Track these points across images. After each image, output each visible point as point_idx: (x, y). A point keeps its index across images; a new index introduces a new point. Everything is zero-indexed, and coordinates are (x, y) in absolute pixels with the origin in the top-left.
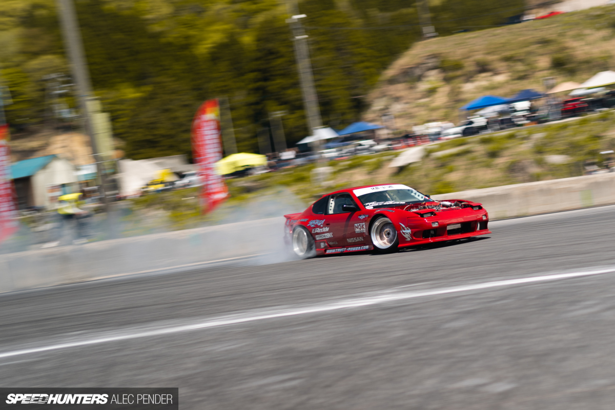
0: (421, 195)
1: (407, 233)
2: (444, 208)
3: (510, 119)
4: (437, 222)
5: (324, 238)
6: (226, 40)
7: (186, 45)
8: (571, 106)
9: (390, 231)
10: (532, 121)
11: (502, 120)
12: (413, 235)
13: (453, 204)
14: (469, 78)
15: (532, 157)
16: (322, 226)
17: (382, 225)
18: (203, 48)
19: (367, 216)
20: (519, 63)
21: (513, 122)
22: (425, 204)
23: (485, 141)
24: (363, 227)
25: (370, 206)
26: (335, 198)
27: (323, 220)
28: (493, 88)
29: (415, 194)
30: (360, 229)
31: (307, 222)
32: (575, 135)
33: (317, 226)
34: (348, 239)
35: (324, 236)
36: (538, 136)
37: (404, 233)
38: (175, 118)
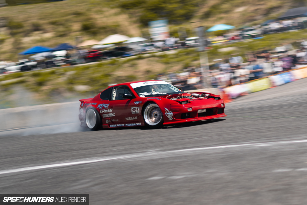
0: (176, 89)
1: (170, 114)
2: (195, 98)
3: (52, 61)
4: (191, 108)
5: (109, 116)
8: (93, 55)
9: (157, 113)
10: (67, 63)
11: (47, 62)
12: (174, 116)
13: (200, 95)
14: (27, 34)
15: (66, 87)
16: (107, 108)
17: (152, 108)
19: (141, 102)
20: (61, 26)
21: (54, 63)
22: (181, 95)
23: (35, 75)
24: (137, 110)
25: (142, 95)
26: (117, 89)
27: (108, 104)
28: (43, 41)
29: (172, 87)
30: (135, 111)
31: (97, 105)
32: (93, 73)
33: (103, 108)
34: (126, 118)
35: (109, 115)
36: (70, 73)
37: (167, 115)
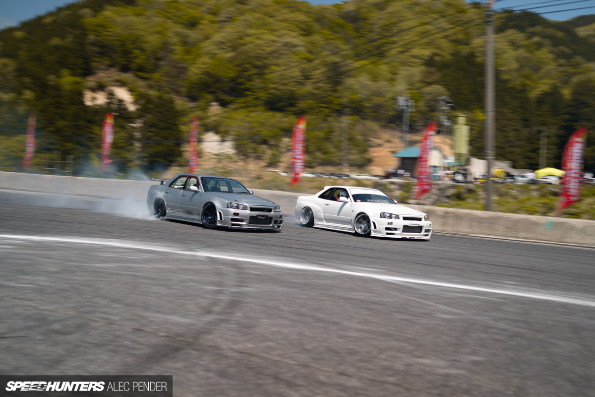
6: (550, 91)
7: (523, 90)
18: (534, 94)
38: (507, 137)
